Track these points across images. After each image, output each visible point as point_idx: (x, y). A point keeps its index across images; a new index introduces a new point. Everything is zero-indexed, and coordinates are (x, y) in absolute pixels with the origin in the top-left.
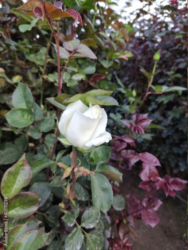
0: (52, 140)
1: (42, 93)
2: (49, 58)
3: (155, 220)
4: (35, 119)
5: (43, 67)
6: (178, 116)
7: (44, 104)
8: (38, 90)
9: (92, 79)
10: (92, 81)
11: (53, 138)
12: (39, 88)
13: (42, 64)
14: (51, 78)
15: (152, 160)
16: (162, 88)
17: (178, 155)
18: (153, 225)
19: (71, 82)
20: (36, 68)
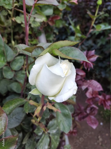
0: (22, 76)
1: (12, 32)
2: (15, 3)
3: (95, 123)
4: (7, 60)
5: (11, 10)
6: (104, 43)
7: (14, 40)
8: (9, 29)
9: (50, 19)
10: (50, 21)
11: (23, 74)
12: (10, 28)
13: (10, 9)
14: (19, 20)
15: (97, 86)
16: (101, 27)
18: (94, 127)
19: (34, 23)
20: (6, 11)
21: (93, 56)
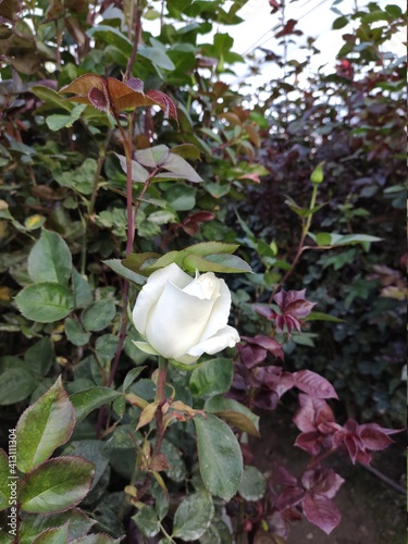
0: (110, 346)
1: (84, 250)
2: (101, 181)
3: (331, 518)
4: (75, 303)
6: (365, 296)
8: (76, 245)
9: (188, 220)
10: (188, 225)
11: (112, 342)
12: (77, 240)
13: (87, 193)
14: (105, 219)
15: (320, 386)
16: (330, 238)
17: (370, 379)
18: (328, 529)
19: (146, 227)
20: (74, 199)
21: (301, 301)
